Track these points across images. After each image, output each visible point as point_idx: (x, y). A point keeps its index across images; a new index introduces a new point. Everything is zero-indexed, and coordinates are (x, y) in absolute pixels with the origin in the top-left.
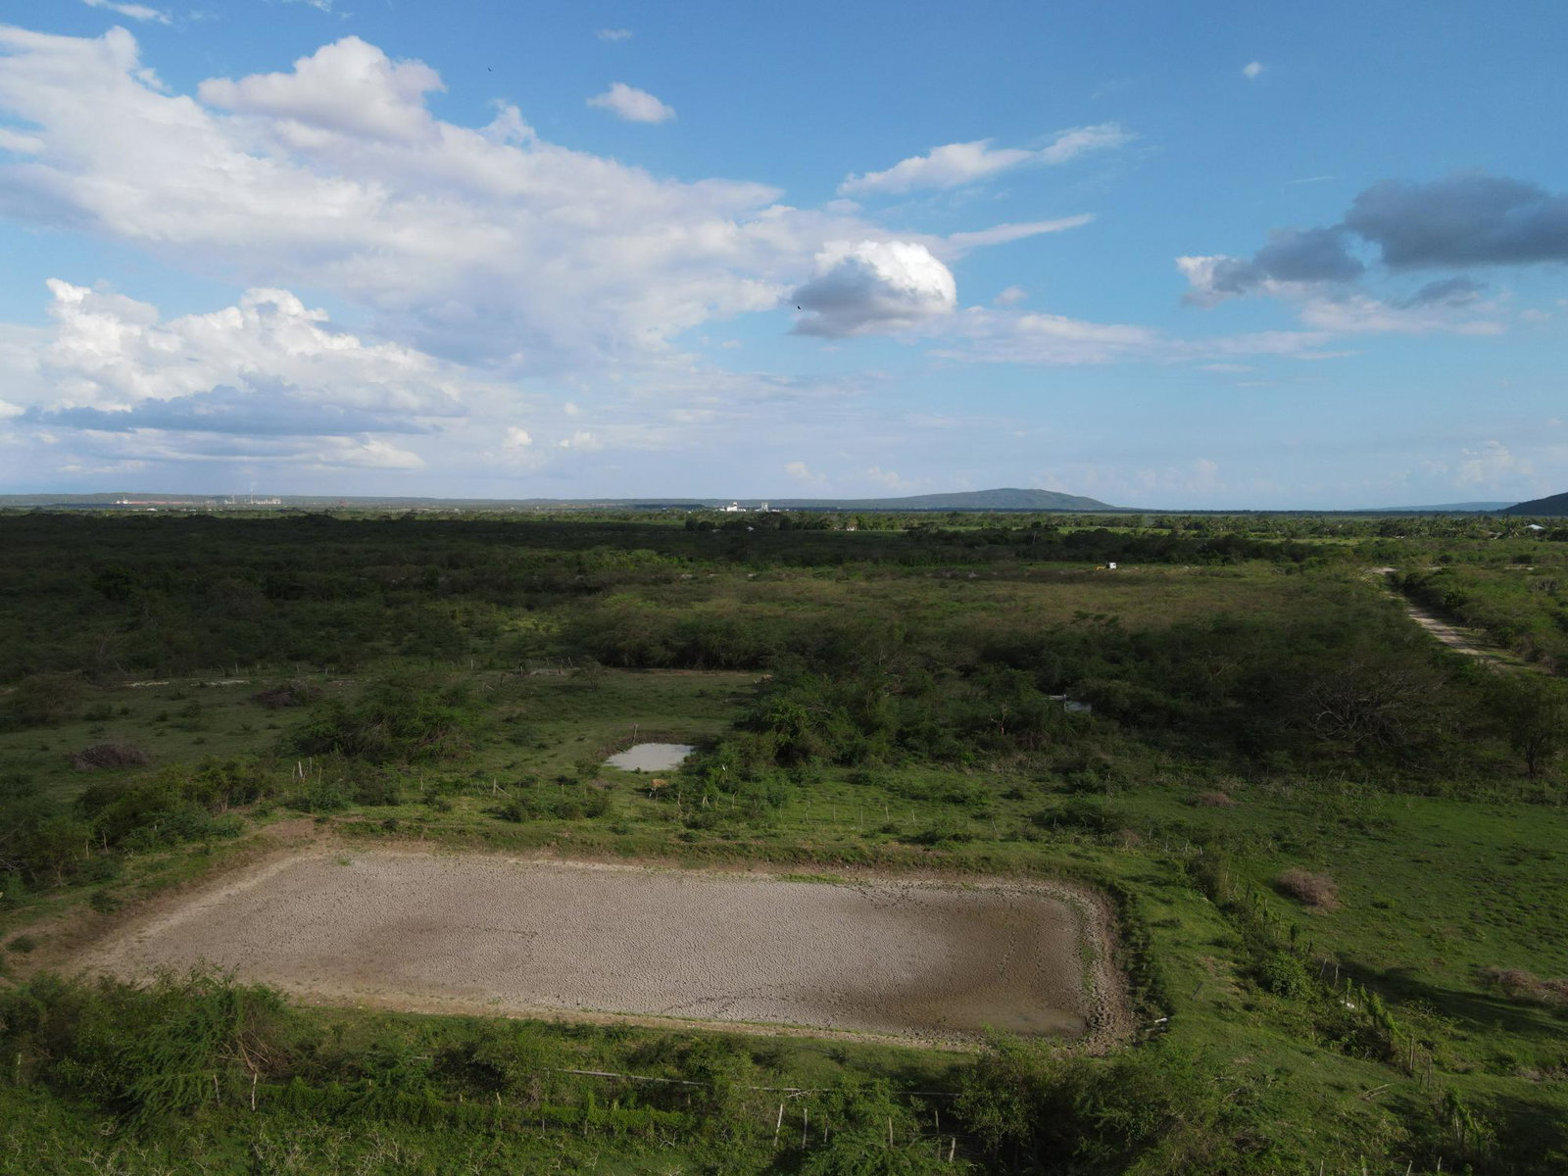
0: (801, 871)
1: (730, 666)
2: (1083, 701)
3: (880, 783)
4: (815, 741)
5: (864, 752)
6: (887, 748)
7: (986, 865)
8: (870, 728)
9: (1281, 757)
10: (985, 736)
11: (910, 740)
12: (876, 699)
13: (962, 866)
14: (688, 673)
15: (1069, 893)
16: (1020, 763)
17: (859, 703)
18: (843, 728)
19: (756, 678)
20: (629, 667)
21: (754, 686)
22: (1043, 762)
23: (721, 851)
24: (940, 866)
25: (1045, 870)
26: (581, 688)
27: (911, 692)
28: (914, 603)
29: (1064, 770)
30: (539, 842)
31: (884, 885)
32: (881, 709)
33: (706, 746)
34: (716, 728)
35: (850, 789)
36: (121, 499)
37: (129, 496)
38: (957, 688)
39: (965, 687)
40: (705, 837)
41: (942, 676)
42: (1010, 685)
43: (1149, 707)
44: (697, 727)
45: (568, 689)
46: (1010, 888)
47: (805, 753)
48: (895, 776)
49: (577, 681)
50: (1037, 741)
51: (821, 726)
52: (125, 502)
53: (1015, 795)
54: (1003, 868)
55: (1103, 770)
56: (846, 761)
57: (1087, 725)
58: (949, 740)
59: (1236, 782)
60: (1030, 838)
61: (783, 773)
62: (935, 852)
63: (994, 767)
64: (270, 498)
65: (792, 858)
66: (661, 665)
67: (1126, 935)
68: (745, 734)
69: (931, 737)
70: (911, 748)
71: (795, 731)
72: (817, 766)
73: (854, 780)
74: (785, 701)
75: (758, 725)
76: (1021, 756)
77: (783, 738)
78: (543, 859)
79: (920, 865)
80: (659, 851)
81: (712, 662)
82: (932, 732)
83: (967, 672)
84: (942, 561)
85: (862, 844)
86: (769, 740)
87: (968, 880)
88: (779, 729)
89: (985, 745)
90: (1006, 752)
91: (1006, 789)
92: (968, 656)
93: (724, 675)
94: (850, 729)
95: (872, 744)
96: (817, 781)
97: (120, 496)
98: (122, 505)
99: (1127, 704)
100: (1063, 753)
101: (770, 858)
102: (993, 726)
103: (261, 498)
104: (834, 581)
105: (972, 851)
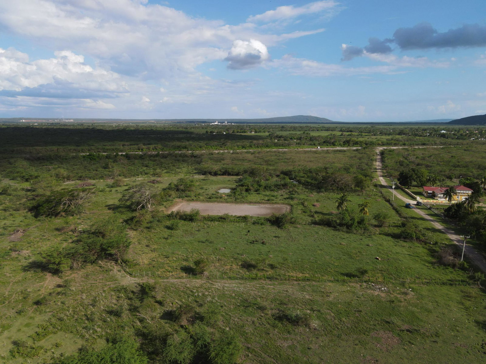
0: (251, 204)
1: (233, 175)
2: (296, 181)
3: (262, 194)
4: (251, 188)
5: (259, 190)
6: (263, 189)
7: (276, 203)
8: (260, 186)
9: (323, 190)
10: (278, 187)
11: (266, 188)
12: (261, 181)
13: (273, 203)
14: (225, 176)
15: (286, 206)
16: (284, 191)
17: (258, 182)
18: (256, 186)
19: (239, 177)
20: (213, 175)
21: (238, 179)
22: (288, 191)
23: (240, 202)
24: (270, 203)
25: (283, 204)
26: (206, 180)
27: (267, 180)
28: (269, 160)
29: (290, 192)
30: (215, 201)
31: (262, 206)
32: (262, 182)
33: (233, 189)
34: (234, 186)
35: (257, 195)
36: (22, 120)
37: (25, 119)
38: (275, 179)
39: (277, 178)
40: (238, 200)
41: (273, 177)
42: (284, 178)
43: (308, 182)
44: (230, 186)
45: (204, 180)
46: (279, 206)
47: (250, 190)
48: (264, 193)
49: (206, 178)
50: (287, 188)
51: (252, 185)
52: (24, 121)
53: (282, 195)
54: (278, 203)
55: (296, 192)
56: (256, 191)
57: (296, 185)
58: (273, 188)
59: (316, 193)
60: (282, 200)
61: (247, 193)
62: (269, 202)
63: (280, 192)
64: (70, 119)
65: (250, 203)
66: (220, 175)
67: (291, 209)
68: (240, 187)
69: (270, 187)
70: (266, 189)
71: (248, 186)
72: (252, 192)
73: (258, 194)
74: (246, 182)
75: (242, 185)
76: (284, 190)
77: (246, 187)
78: (216, 203)
79: (267, 203)
80: (232, 202)
81: (229, 174)
82: (270, 186)
83: (278, 176)
84: (277, 146)
85: (260, 201)
86: (244, 188)
87: (274, 205)
88: (246, 186)
89: (278, 188)
90: (282, 189)
91: (281, 195)
92: (278, 173)
93: (232, 177)
94: (257, 186)
95: (260, 188)
96: (252, 194)
97: (22, 119)
98: (23, 122)
99: (304, 182)
100: (291, 190)
101: (247, 203)
102: (280, 185)
103: (67, 119)
104: (251, 154)
105: (275, 201)
